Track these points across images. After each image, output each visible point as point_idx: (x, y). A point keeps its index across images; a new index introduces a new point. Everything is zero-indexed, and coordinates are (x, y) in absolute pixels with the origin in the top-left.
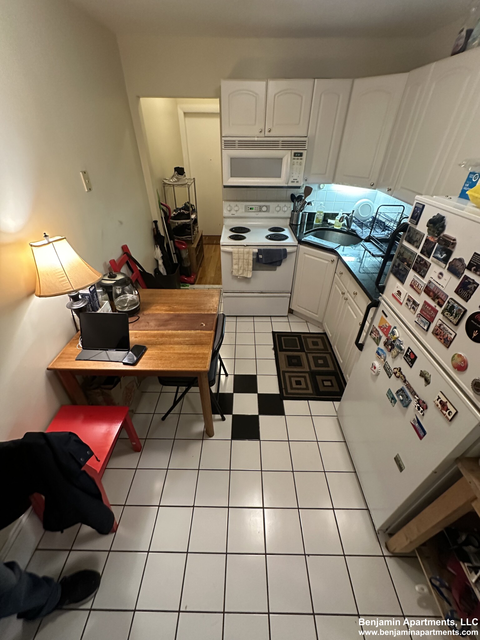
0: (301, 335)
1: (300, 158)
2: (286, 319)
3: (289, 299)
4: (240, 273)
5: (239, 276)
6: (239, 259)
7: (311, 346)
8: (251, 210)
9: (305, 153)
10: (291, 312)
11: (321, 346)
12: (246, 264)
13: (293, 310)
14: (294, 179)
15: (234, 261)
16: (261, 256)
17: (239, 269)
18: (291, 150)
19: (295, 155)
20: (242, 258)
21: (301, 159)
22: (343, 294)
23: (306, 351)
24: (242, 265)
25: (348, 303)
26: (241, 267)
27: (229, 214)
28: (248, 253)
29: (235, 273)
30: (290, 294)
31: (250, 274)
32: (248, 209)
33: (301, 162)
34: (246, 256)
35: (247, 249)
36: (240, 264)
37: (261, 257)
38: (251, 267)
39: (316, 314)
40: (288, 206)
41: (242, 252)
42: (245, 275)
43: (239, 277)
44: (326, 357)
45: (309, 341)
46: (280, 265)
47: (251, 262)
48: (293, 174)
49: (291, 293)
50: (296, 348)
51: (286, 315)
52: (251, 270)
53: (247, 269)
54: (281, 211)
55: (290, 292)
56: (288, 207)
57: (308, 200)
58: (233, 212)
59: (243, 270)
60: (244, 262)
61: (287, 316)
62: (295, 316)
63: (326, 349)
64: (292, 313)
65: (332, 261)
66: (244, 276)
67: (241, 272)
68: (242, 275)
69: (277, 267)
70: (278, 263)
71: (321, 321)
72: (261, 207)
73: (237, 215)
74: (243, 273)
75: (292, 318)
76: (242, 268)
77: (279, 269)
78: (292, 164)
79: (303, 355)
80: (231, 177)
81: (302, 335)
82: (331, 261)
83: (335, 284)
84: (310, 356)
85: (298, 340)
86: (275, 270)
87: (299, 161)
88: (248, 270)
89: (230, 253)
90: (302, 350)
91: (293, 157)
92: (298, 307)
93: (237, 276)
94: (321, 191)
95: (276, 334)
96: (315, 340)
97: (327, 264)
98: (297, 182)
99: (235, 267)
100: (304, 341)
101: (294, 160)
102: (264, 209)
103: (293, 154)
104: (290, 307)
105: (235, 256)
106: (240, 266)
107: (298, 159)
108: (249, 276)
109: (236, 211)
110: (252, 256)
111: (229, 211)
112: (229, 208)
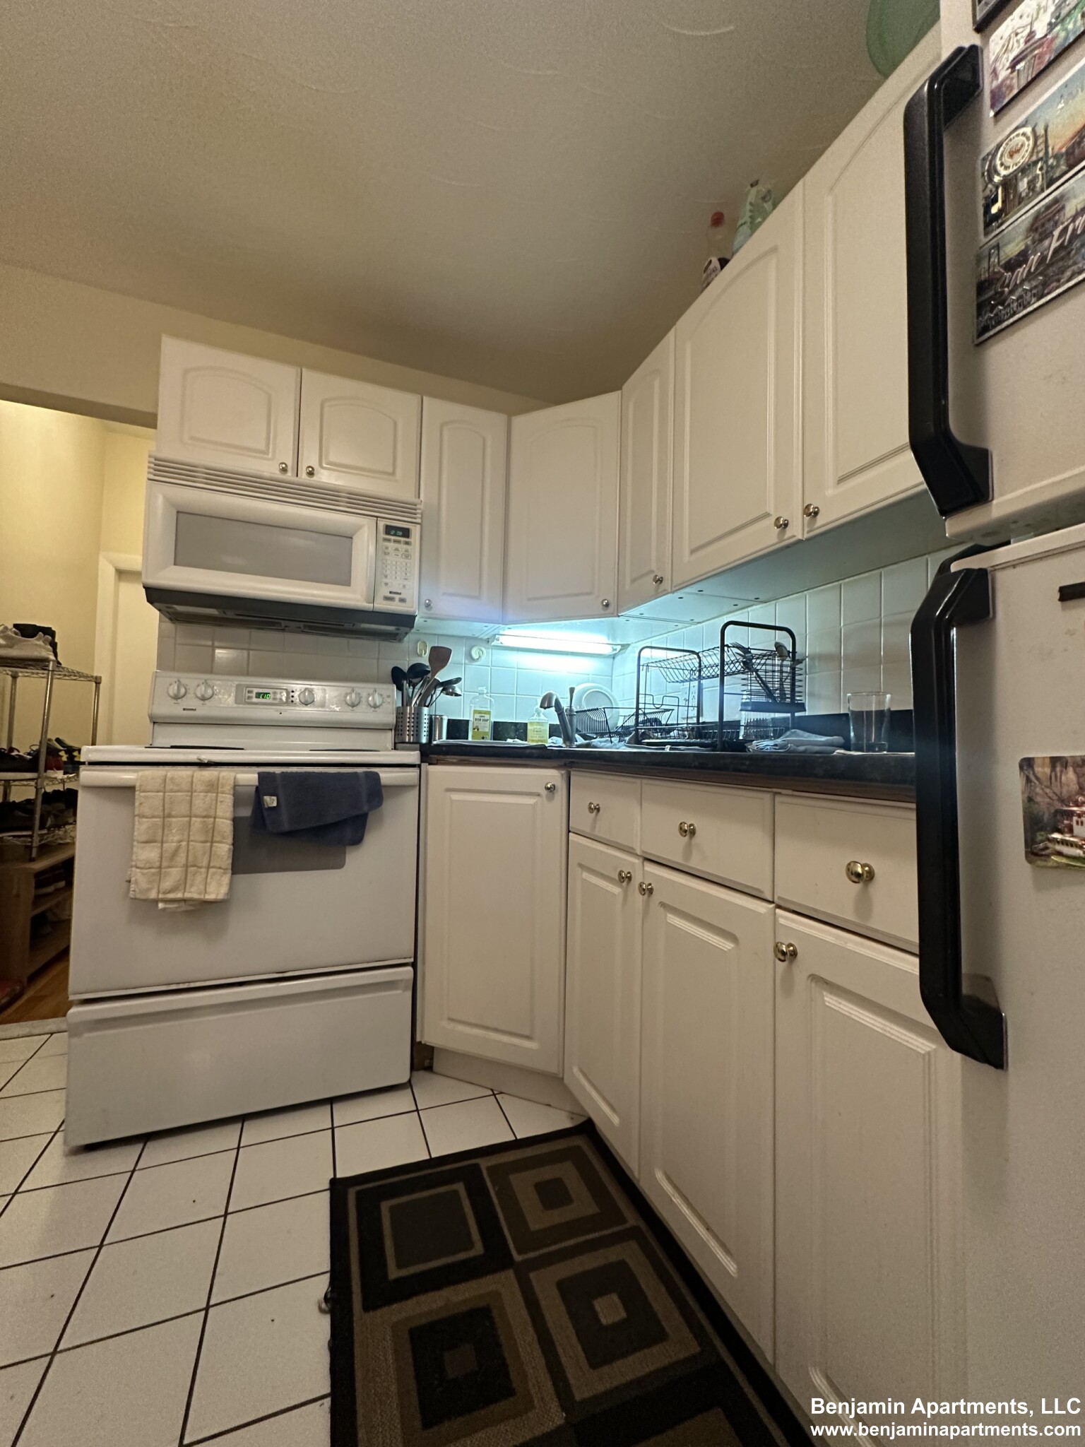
0: (477, 1166)
1: (403, 539)
2: (401, 1101)
3: (409, 994)
4: (167, 884)
5: (165, 901)
6: (169, 816)
7: (538, 1218)
8: (261, 700)
9: (415, 531)
10: (427, 1063)
11: (583, 1205)
12: (201, 837)
13: (431, 1049)
14: (391, 592)
15: (142, 828)
16: (275, 798)
17: (165, 864)
18: (377, 517)
19: (389, 530)
20: (184, 809)
21: (407, 543)
22: (625, 878)
23: (518, 1258)
24: (184, 844)
25: (663, 905)
26: (175, 853)
27: (175, 710)
28: (213, 787)
29: (142, 884)
30: (410, 969)
31: (220, 885)
32: (247, 695)
33: (407, 551)
34: (200, 803)
35: (207, 774)
36: (174, 838)
37: (275, 804)
38: (224, 849)
39: (528, 1038)
40: (385, 693)
41: (185, 786)
42: (193, 893)
43: (161, 905)
44: (623, 1264)
45: (523, 1185)
46: (357, 841)
47: (226, 826)
48: (386, 577)
49: (414, 965)
50: (462, 1256)
51: (404, 1078)
52: (227, 862)
53: (205, 863)
54: (363, 706)
55: (412, 960)
56: (385, 696)
57: (442, 676)
58: (190, 702)
59: (187, 866)
60: (194, 828)
61: (409, 1085)
62: (441, 1079)
63: (609, 1214)
64: (429, 1069)
65: (548, 789)
66: (187, 895)
67: (175, 874)
68: (179, 895)
69: (348, 849)
70: (349, 833)
71: (553, 1068)
73: (203, 711)
74: (183, 884)
75: (431, 1091)
76: (181, 859)
77: (355, 858)
78: (381, 553)
79: (503, 1285)
80: (175, 564)
81: (484, 1163)
82: (544, 793)
83: (579, 870)
84: (545, 1283)
85: (470, 1195)
86: (339, 865)
87: (402, 547)
88: (208, 867)
89: (124, 788)
90: (496, 1259)
91: (382, 535)
92: (451, 1026)
93: (156, 901)
94: (474, 666)
95: (352, 1194)
96: (547, 1173)
97: (534, 806)
98: (402, 600)
99: (146, 855)
100: (497, 1194)
101: (387, 544)
103: (381, 528)
104: (418, 1039)
105: (147, 803)
106: (170, 846)
107: (399, 542)
108: (217, 888)
109: (203, 699)
110: (228, 799)
111: (177, 697)
112: (173, 690)
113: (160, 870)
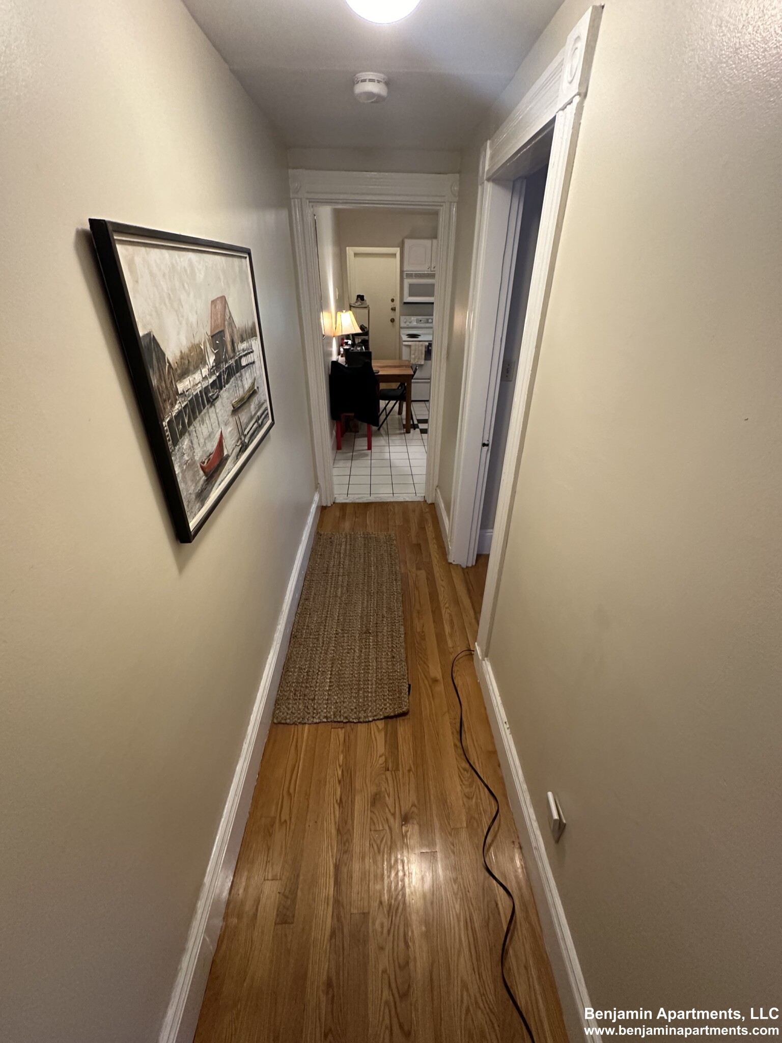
6: (415, 350)
8: (421, 322)
15: (412, 352)
16: (431, 347)
20: (418, 349)
26: (417, 356)
27: (405, 325)
28: (422, 345)
29: (412, 361)
34: (420, 348)
35: (421, 343)
36: (416, 354)
38: (423, 356)
41: (418, 345)
42: (419, 363)
47: (424, 352)
52: (424, 358)
58: (408, 323)
59: (418, 358)
60: (419, 353)
67: (416, 360)
72: (428, 320)
73: (411, 325)
74: (418, 362)
80: (409, 296)
88: (421, 359)
89: (409, 346)
99: (413, 356)
102: (430, 321)
105: (413, 348)
108: (423, 363)
109: (410, 322)
110: (424, 348)
111: (405, 322)
112: (405, 320)
113: (415, 359)
